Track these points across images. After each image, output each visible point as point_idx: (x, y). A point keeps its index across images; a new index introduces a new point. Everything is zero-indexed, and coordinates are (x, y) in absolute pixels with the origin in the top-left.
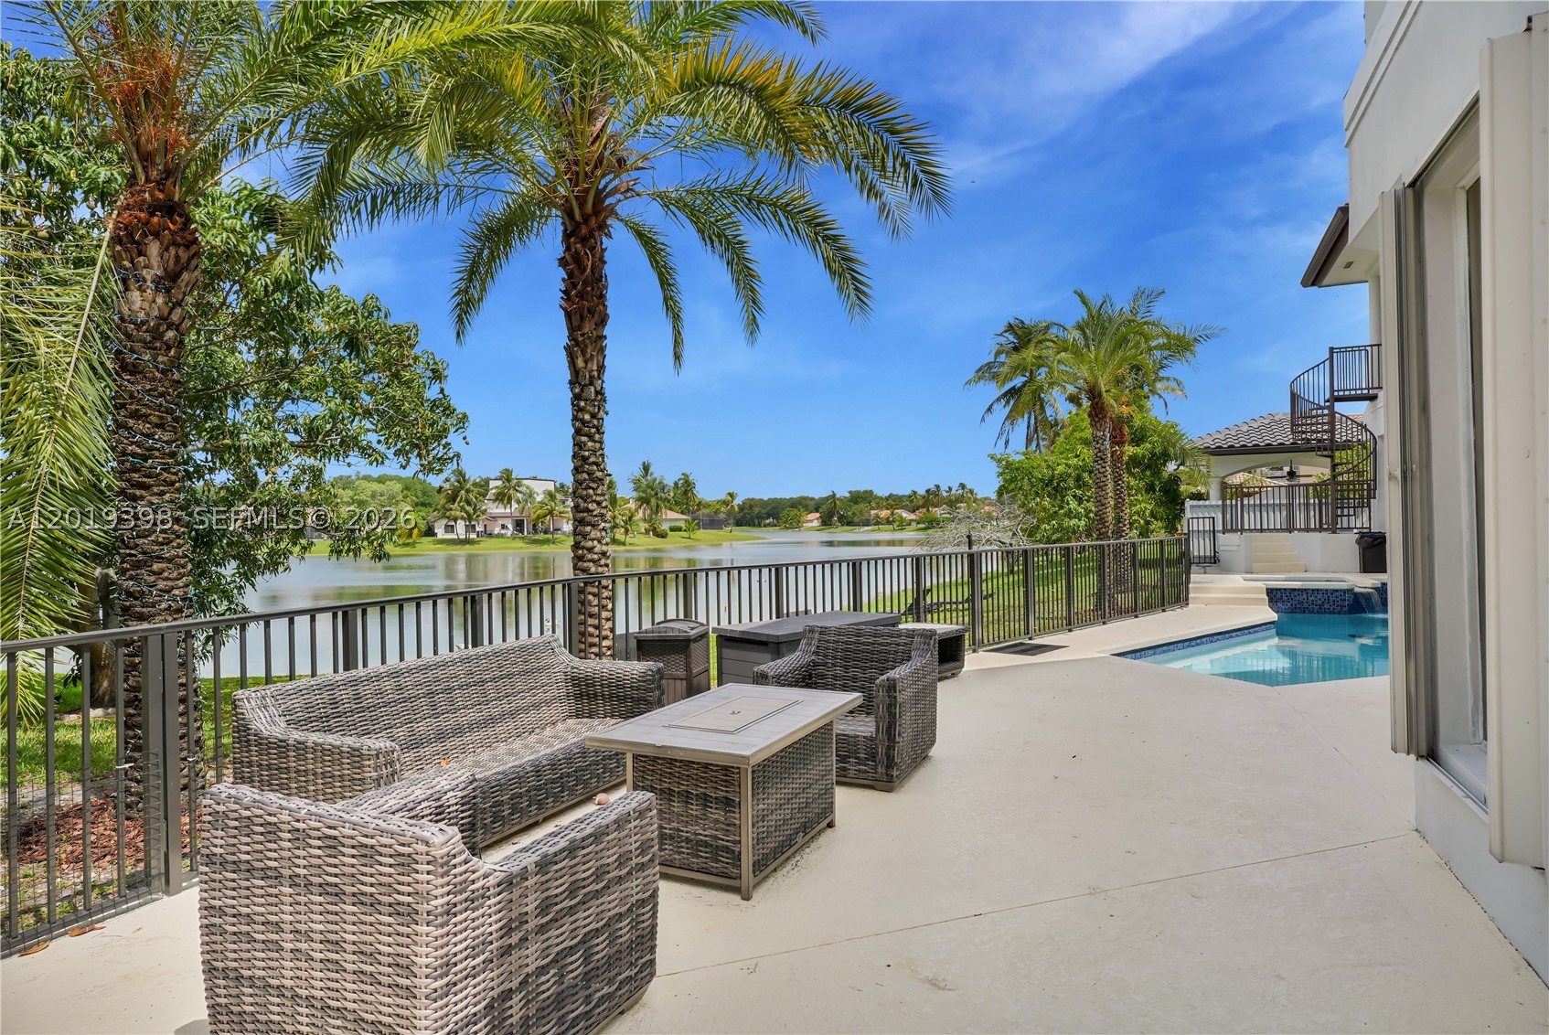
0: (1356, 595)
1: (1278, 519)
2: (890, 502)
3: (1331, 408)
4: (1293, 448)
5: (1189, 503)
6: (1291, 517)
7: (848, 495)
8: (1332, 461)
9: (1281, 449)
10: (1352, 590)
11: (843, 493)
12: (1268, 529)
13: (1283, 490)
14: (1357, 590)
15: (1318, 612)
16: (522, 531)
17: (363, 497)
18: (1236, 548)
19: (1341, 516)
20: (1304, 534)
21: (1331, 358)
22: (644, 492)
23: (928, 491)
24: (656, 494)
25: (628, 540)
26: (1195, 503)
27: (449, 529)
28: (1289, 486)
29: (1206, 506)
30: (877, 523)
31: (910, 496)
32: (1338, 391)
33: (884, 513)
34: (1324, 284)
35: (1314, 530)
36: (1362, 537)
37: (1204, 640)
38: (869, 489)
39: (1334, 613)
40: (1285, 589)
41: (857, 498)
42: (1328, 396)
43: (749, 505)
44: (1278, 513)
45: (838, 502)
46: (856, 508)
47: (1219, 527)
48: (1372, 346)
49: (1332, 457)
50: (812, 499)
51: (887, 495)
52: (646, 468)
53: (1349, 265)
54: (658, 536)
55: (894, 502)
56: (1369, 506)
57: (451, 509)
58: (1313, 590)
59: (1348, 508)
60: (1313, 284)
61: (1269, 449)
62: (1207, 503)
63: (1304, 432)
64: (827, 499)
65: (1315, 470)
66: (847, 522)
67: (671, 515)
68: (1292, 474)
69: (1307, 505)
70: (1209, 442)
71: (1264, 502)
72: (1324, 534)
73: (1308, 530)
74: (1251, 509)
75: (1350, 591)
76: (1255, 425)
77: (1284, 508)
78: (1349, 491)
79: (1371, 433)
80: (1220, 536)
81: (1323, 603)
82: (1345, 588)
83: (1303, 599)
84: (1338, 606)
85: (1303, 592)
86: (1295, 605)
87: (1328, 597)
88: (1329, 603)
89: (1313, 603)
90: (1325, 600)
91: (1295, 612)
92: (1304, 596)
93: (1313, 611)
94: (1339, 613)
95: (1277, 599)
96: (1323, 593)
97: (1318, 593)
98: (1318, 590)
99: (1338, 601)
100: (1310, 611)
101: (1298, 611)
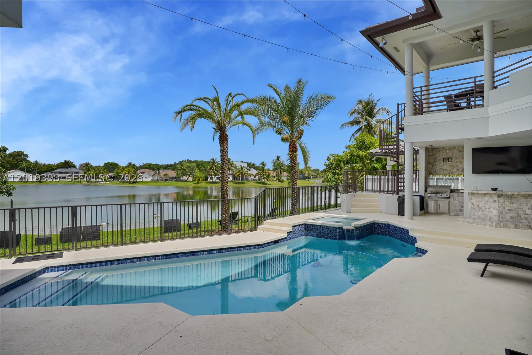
0: (343, 230)
15: (326, 238)
16: (235, 180)
17: (184, 168)
22: (276, 166)
25: (268, 182)
27: (212, 178)
39: (333, 239)
40: (314, 225)
52: (278, 158)
54: (280, 182)
57: (210, 172)
58: (325, 226)
67: (285, 174)
75: (341, 228)
81: (328, 233)
82: (337, 226)
83: (321, 231)
84: (334, 235)
85: (320, 227)
86: (318, 233)
87: (331, 230)
88: (331, 233)
89: (324, 233)
90: (329, 232)
91: (318, 237)
92: (321, 229)
93: (324, 237)
94: (335, 239)
95: (311, 231)
96: (329, 229)
97: (326, 228)
98: (326, 226)
99: (334, 233)
100: (323, 237)
101: (319, 236)
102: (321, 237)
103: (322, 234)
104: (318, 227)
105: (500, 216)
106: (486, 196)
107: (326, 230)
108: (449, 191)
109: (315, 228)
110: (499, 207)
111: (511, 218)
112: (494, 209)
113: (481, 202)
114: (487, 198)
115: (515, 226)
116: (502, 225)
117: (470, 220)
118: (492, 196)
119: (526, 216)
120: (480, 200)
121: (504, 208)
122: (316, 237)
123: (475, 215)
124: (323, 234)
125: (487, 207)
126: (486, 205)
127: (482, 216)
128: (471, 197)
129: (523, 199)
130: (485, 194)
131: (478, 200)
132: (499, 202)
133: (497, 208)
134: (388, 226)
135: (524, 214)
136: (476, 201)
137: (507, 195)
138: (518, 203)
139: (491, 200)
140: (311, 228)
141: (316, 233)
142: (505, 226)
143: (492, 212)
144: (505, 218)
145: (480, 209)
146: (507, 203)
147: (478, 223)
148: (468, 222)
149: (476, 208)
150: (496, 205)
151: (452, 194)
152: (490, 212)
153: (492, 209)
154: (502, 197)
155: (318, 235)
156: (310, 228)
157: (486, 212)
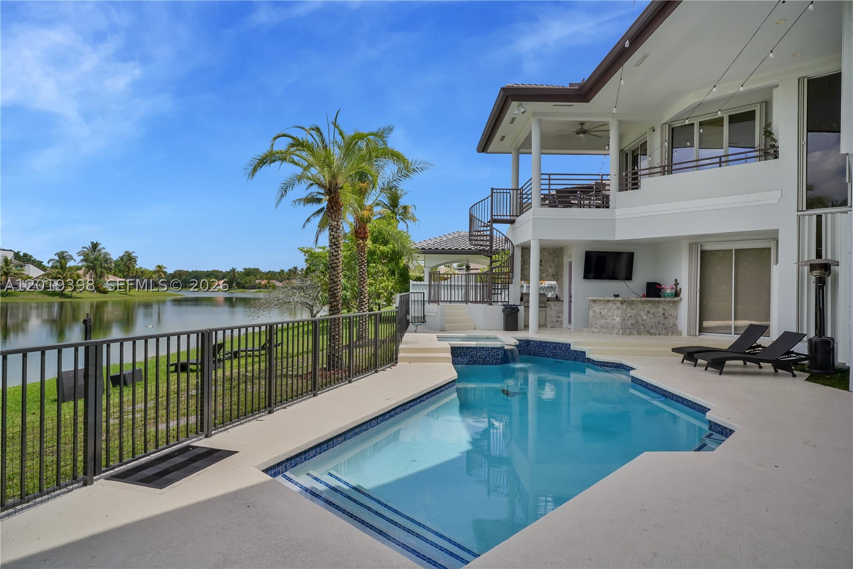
0: (505, 351)
1: (459, 295)
2: (269, 276)
3: (492, 226)
4: (469, 252)
5: (412, 282)
6: (467, 294)
7: (243, 270)
8: (491, 259)
9: (463, 252)
10: (503, 347)
11: (240, 269)
12: (454, 301)
13: (464, 276)
14: (507, 347)
15: (483, 364)
18: (435, 314)
19: (494, 294)
20: (474, 305)
21: (492, 196)
22: (91, 262)
23: (290, 270)
24: (101, 264)
26: (415, 283)
28: (467, 274)
29: (421, 285)
30: (259, 288)
31: (280, 273)
32: (495, 216)
33: (264, 282)
34: (489, 151)
35: (480, 302)
36: (506, 308)
37: (398, 410)
38: (257, 267)
39: (492, 364)
40: (463, 348)
41: (249, 272)
42: (489, 219)
43: (179, 274)
44: (460, 291)
45: (236, 274)
46: (247, 278)
47: (426, 299)
48: (513, 189)
49: (491, 257)
50: (221, 272)
51: (267, 271)
52: (94, 246)
53: (503, 138)
54: (101, 293)
55: (271, 275)
56: (508, 289)
58: (480, 348)
59: (498, 289)
60: (483, 151)
61: (456, 252)
62: (422, 283)
63: (476, 240)
64: (229, 272)
65: (481, 265)
66: (241, 286)
67: (111, 278)
68: (468, 268)
69: (476, 286)
70: (425, 245)
71: (453, 284)
72: (485, 305)
73: (476, 302)
74: (446, 287)
75: (502, 348)
76: (450, 237)
77: (463, 288)
78: (498, 278)
79: (512, 244)
80: (426, 304)
81: (486, 357)
82: (499, 346)
83: (474, 354)
84: (494, 359)
85: (473, 349)
86: (469, 359)
87: (489, 353)
88: (489, 357)
89: (480, 358)
90: (487, 355)
91: (469, 364)
92: (475, 352)
93: (480, 363)
94: (495, 364)
95: (457, 357)
96: (486, 350)
97: (483, 350)
98: (483, 348)
99: (495, 356)
100: (477, 363)
101: (471, 363)
102: (474, 364)
103: (475, 359)
104: (470, 350)
105: (623, 323)
106: (609, 303)
107: (482, 353)
108: (546, 299)
109: (464, 352)
110: (622, 314)
111: (632, 324)
112: (617, 316)
113: (604, 309)
114: (610, 305)
115: (638, 333)
116: (627, 332)
117: (595, 330)
118: (615, 303)
119: (643, 322)
120: (602, 307)
121: (626, 315)
122: (467, 364)
123: (597, 324)
124: (477, 359)
125: (610, 314)
126: (609, 312)
127: (604, 325)
128: (593, 305)
129: (640, 305)
130: (608, 300)
131: (601, 307)
132: (622, 309)
133: (620, 315)
134: (527, 343)
135: (642, 320)
136: (598, 309)
137: (628, 301)
138: (637, 310)
139: (615, 307)
140: (459, 352)
141: (467, 359)
142: (630, 334)
143: (615, 320)
144: (626, 325)
145: (602, 317)
146: (629, 310)
147: (604, 332)
148: (593, 332)
149: (599, 316)
150: (619, 312)
151: (548, 302)
152: (613, 320)
153: (615, 316)
154: (625, 304)
155: (469, 361)
156: (456, 352)
157: (609, 321)
